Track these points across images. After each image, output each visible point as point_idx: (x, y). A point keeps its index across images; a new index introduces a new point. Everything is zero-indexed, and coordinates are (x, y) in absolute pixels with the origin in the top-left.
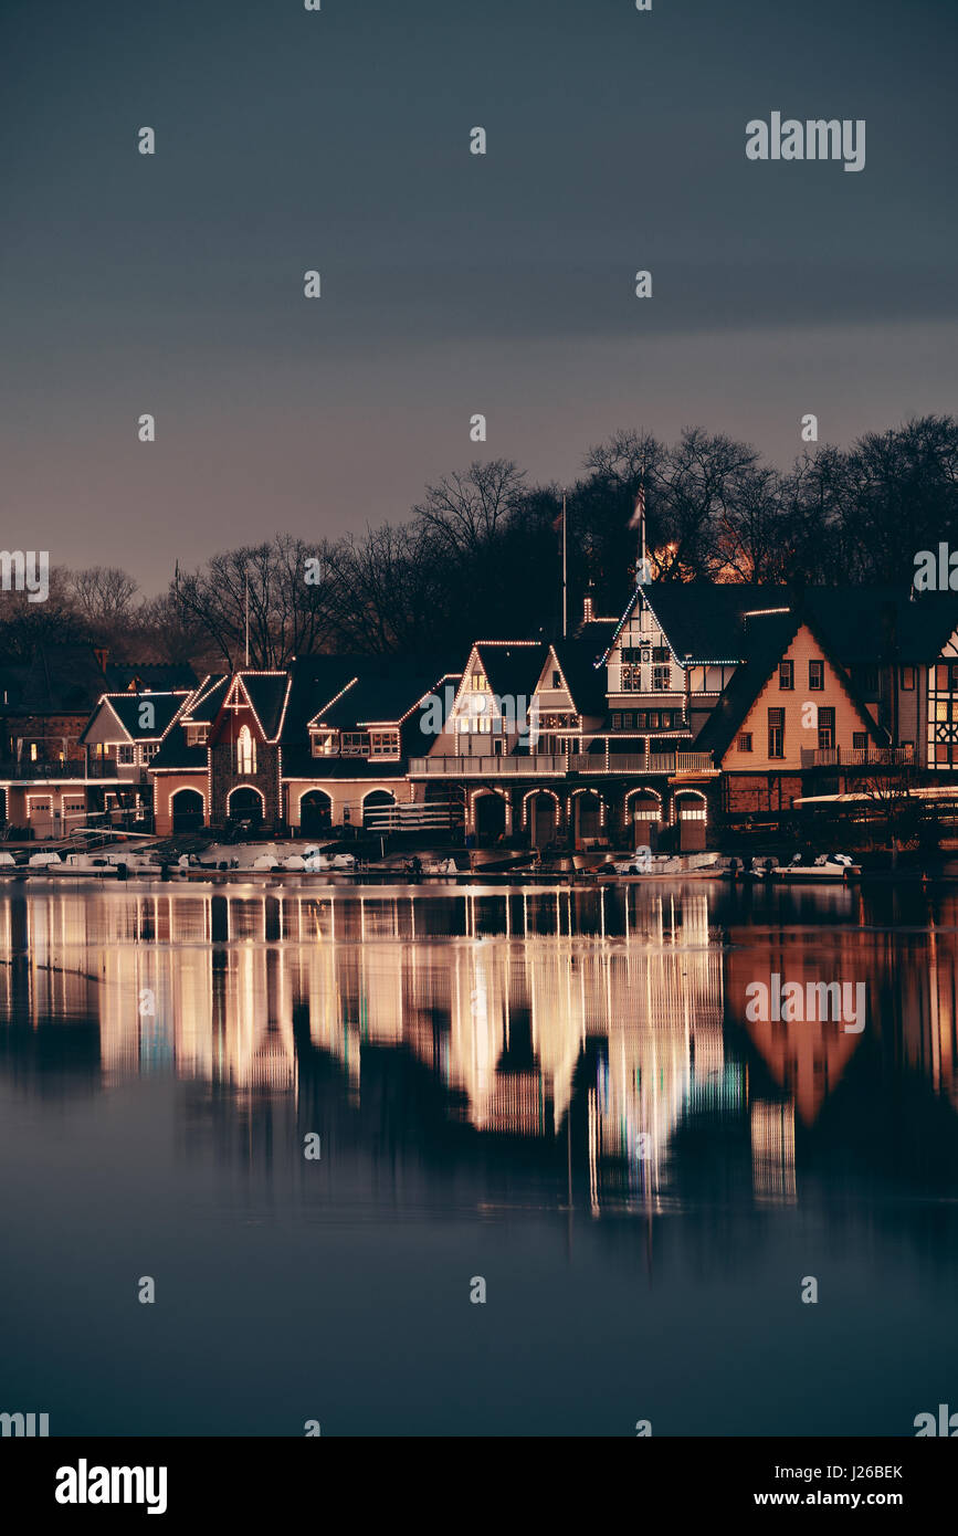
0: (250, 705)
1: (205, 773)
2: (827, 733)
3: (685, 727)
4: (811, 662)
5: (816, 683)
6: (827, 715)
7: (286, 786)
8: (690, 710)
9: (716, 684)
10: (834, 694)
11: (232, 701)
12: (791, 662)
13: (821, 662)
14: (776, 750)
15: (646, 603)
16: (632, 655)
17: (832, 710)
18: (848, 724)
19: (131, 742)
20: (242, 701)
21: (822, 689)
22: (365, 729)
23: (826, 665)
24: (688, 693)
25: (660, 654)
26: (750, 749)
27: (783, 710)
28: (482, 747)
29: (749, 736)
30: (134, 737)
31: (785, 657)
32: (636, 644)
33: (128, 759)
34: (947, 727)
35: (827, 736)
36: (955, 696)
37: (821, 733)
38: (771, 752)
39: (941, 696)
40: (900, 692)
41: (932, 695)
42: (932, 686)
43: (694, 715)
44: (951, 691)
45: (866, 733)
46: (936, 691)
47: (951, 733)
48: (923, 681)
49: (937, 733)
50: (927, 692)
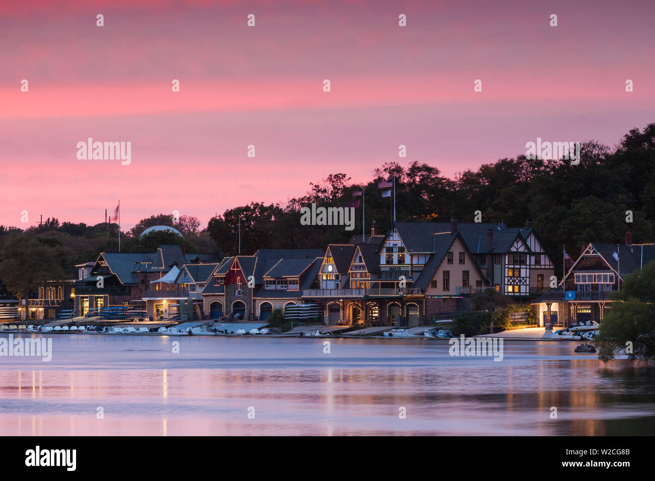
0: (241, 269)
1: (223, 295)
2: (466, 280)
3: (411, 278)
4: (460, 253)
5: (462, 261)
6: (466, 273)
7: (254, 301)
8: (412, 271)
9: (422, 261)
10: (468, 266)
11: (234, 267)
12: (452, 253)
13: (464, 253)
14: (446, 287)
15: (395, 230)
16: (390, 250)
17: (468, 272)
18: (474, 278)
19: (195, 283)
20: (238, 267)
21: (464, 263)
22: (286, 278)
23: (466, 254)
24: (412, 265)
25: (401, 250)
26: (436, 287)
27: (449, 272)
28: (331, 285)
29: (436, 282)
30: (196, 282)
31: (450, 251)
32: (391, 246)
33: (194, 290)
34: (513, 278)
35: (466, 282)
36: (516, 267)
37: (464, 281)
38: (444, 288)
39: (510, 266)
40: (494, 265)
41: (507, 266)
42: (507, 263)
43: (414, 273)
44: (514, 265)
45: (481, 281)
46: (508, 265)
47: (514, 281)
48: (503, 261)
49: (508, 281)
50: (505, 265)
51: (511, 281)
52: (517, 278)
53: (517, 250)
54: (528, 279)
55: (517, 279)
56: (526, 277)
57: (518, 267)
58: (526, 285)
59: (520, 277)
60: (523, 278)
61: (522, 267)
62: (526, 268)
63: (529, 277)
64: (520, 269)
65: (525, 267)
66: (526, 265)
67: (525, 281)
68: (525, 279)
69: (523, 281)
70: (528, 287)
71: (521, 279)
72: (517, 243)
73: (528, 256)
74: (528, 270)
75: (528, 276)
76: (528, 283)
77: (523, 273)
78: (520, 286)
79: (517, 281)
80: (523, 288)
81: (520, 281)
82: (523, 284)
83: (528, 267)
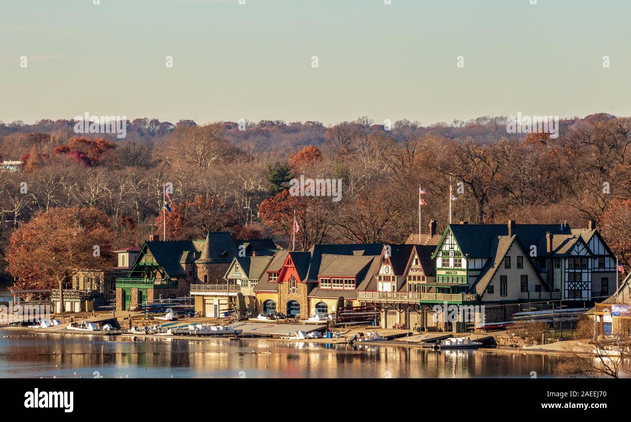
2: (524, 285)
3: (467, 283)
4: (518, 257)
5: (520, 266)
6: (524, 278)
8: (469, 276)
9: (479, 265)
10: (527, 270)
12: (510, 257)
13: (522, 257)
14: (504, 291)
15: (451, 232)
16: (447, 254)
17: (526, 276)
18: (533, 281)
21: (522, 268)
23: (524, 257)
24: (468, 269)
25: (457, 253)
26: (492, 292)
27: (506, 276)
28: (387, 288)
29: (493, 286)
31: (507, 255)
32: (447, 249)
34: (573, 283)
35: (524, 287)
36: (577, 271)
37: (522, 286)
38: (501, 294)
39: (570, 271)
40: (554, 268)
42: (567, 267)
43: (471, 278)
44: (575, 269)
45: (540, 286)
46: (568, 269)
47: (575, 286)
48: (563, 265)
49: (569, 286)
50: (565, 269)
51: (571, 286)
53: (578, 253)
54: (590, 284)
55: (578, 283)
56: (588, 282)
57: (580, 271)
58: (588, 290)
59: (581, 282)
60: (585, 282)
61: (583, 271)
62: (588, 272)
63: (591, 282)
64: (581, 273)
65: (586, 271)
66: (588, 269)
67: (587, 286)
68: (587, 283)
69: (585, 286)
70: (590, 292)
71: (583, 283)
72: (578, 246)
73: (590, 260)
74: (590, 274)
75: (590, 280)
76: (590, 288)
77: (585, 277)
78: (581, 291)
79: (578, 286)
80: (585, 294)
81: (581, 286)
82: (585, 289)
83: (590, 271)
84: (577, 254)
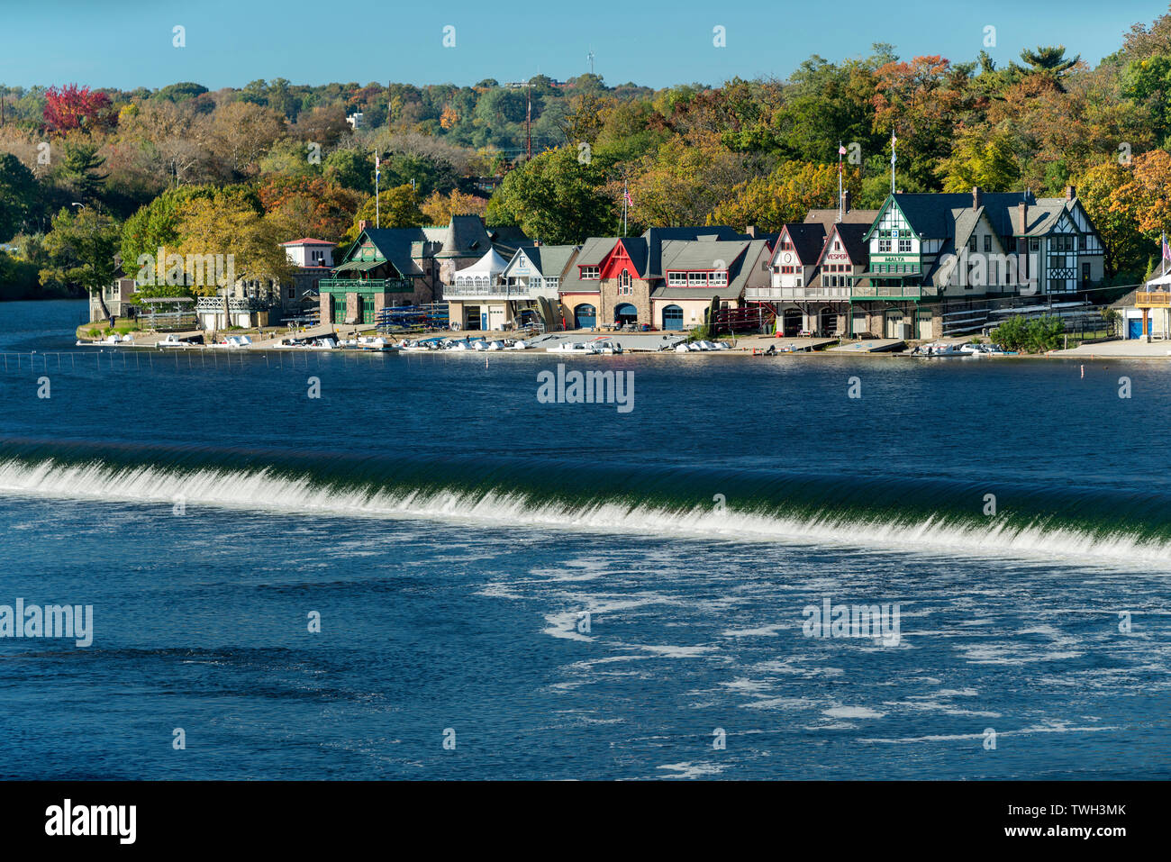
4: (986, 237)
5: (987, 247)
8: (922, 262)
9: (935, 249)
12: (975, 237)
13: (990, 236)
15: (895, 205)
16: (887, 234)
21: (990, 251)
23: (993, 237)
24: (921, 254)
25: (906, 233)
31: (973, 234)
32: (890, 228)
34: (1056, 271)
36: (1061, 254)
39: (1053, 254)
40: (1030, 251)
41: (1049, 254)
42: (1049, 249)
43: (925, 266)
44: (1058, 251)
46: (1051, 251)
47: (1058, 274)
48: (1044, 246)
49: (1051, 274)
50: (1047, 251)
51: (1054, 274)
52: (1062, 269)
53: (1063, 230)
54: (1075, 270)
55: (1062, 271)
56: (1073, 268)
57: (1063, 254)
58: (1074, 279)
59: (1066, 268)
60: (1070, 269)
61: (1068, 254)
62: (1073, 256)
63: (1077, 268)
64: (1065, 257)
65: (1071, 253)
66: (1073, 251)
67: (1072, 274)
68: (1072, 270)
69: (1070, 274)
70: (1075, 281)
71: (1067, 271)
72: (1062, 220)
74: (1075, 258)
75: (1075, 266)
76: (1075, 277)
77: (1069, 262)
78: (1065, 280)
79: (1062, 274)
80: (1069, 284)
81: (1066, 274)
82: (1070, 278)
83: (1075, 254)
84: (1060, 231)
